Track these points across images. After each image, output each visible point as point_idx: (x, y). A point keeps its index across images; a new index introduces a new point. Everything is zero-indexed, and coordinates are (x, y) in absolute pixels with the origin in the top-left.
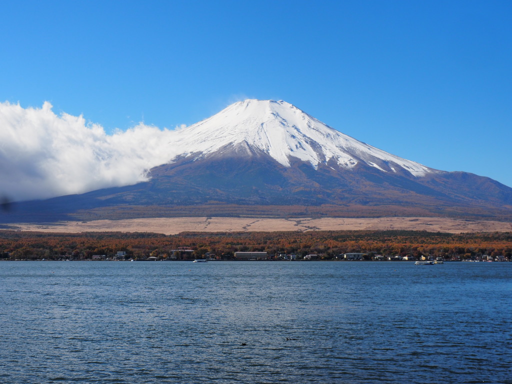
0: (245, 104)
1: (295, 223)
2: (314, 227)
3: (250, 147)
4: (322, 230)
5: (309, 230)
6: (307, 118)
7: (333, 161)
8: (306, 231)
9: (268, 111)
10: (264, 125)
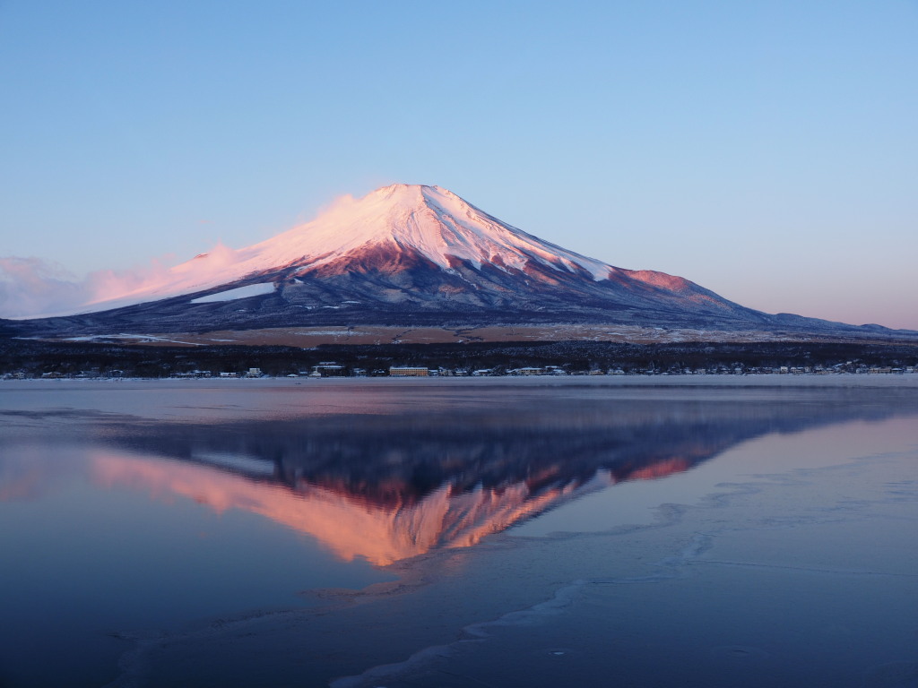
0: (392, 189)
1: (455, 333)
2: (477, 338)
3: (399, 243)
4: (485, 341)
5: (470, 341)
6: (467, 207)
7: (498, 259)
8: (466, 343)
9: (420, 199)
10: (415, 215)
